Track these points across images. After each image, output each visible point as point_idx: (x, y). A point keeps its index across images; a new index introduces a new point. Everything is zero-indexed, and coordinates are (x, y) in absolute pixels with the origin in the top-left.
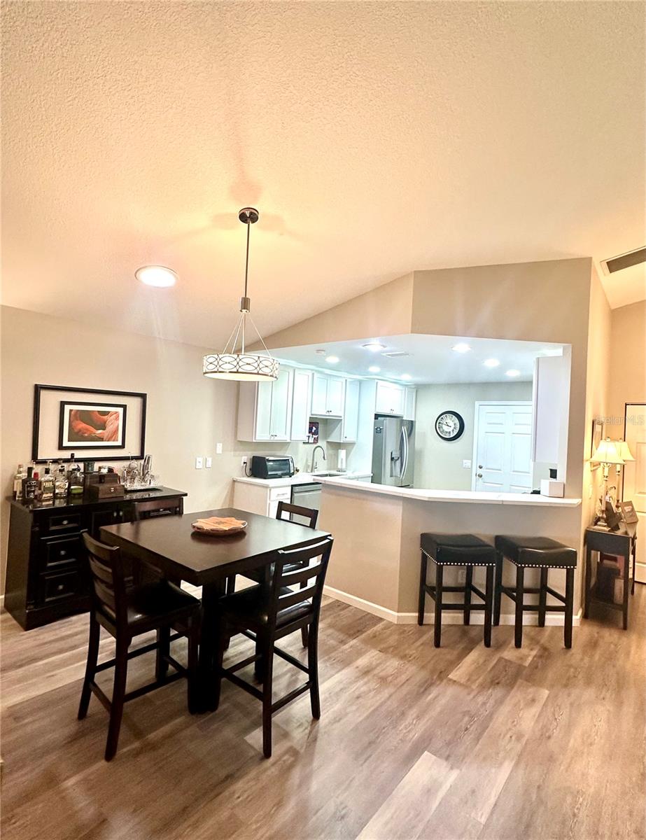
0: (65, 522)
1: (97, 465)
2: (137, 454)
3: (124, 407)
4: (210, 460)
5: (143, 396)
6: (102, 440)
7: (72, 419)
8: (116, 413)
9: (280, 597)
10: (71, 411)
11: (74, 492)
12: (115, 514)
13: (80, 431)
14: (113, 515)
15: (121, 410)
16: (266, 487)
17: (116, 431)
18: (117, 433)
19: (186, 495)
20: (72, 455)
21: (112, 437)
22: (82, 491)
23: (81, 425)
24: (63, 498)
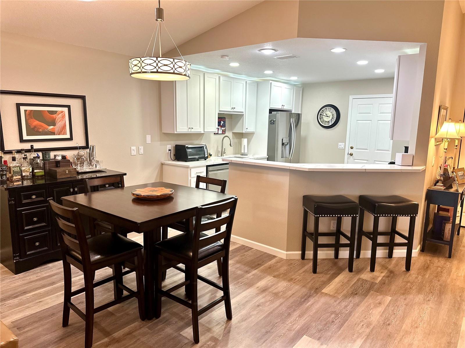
0: (34, 197)
1: (52, 154)
2: (83, 144)
3: (69, 107)
4: (141, 148)
5: (83, 98)
6: (53, 133)
7: (27, 118)
8: (62, 112)
9: (200, 239)
10: (25, 111)
11: (37, 174)
12: (72, 190)
13: (35, 127)
14: (70, 191)
15: (66, 110)
16: (187, 167)
17: (65, 126)
18: (65, 128)
19: (125, 174)
20: (32, 146)
21: (62, 131)
22: (43, 173)
23: (36, 123)
24: (29, 179)
